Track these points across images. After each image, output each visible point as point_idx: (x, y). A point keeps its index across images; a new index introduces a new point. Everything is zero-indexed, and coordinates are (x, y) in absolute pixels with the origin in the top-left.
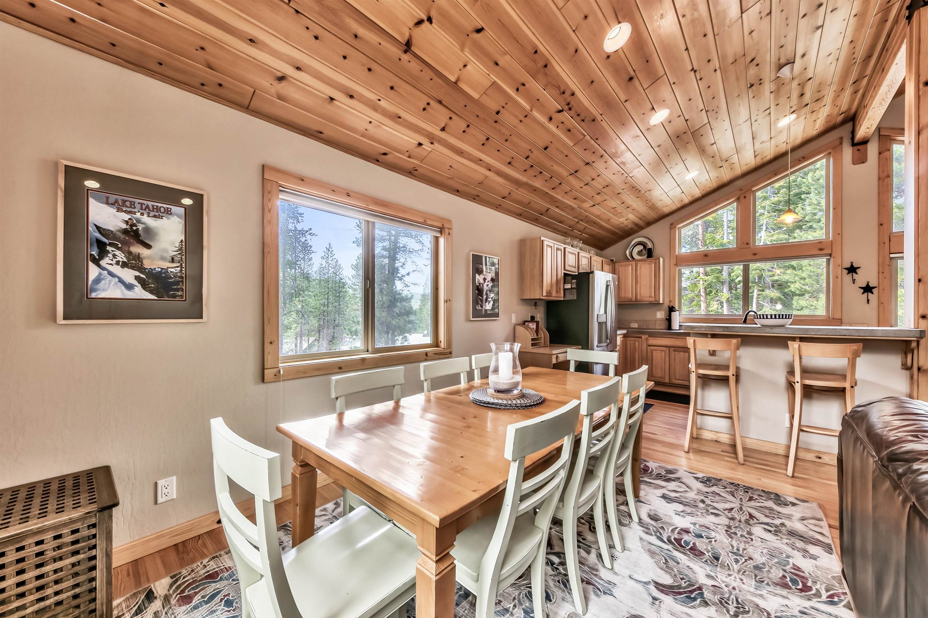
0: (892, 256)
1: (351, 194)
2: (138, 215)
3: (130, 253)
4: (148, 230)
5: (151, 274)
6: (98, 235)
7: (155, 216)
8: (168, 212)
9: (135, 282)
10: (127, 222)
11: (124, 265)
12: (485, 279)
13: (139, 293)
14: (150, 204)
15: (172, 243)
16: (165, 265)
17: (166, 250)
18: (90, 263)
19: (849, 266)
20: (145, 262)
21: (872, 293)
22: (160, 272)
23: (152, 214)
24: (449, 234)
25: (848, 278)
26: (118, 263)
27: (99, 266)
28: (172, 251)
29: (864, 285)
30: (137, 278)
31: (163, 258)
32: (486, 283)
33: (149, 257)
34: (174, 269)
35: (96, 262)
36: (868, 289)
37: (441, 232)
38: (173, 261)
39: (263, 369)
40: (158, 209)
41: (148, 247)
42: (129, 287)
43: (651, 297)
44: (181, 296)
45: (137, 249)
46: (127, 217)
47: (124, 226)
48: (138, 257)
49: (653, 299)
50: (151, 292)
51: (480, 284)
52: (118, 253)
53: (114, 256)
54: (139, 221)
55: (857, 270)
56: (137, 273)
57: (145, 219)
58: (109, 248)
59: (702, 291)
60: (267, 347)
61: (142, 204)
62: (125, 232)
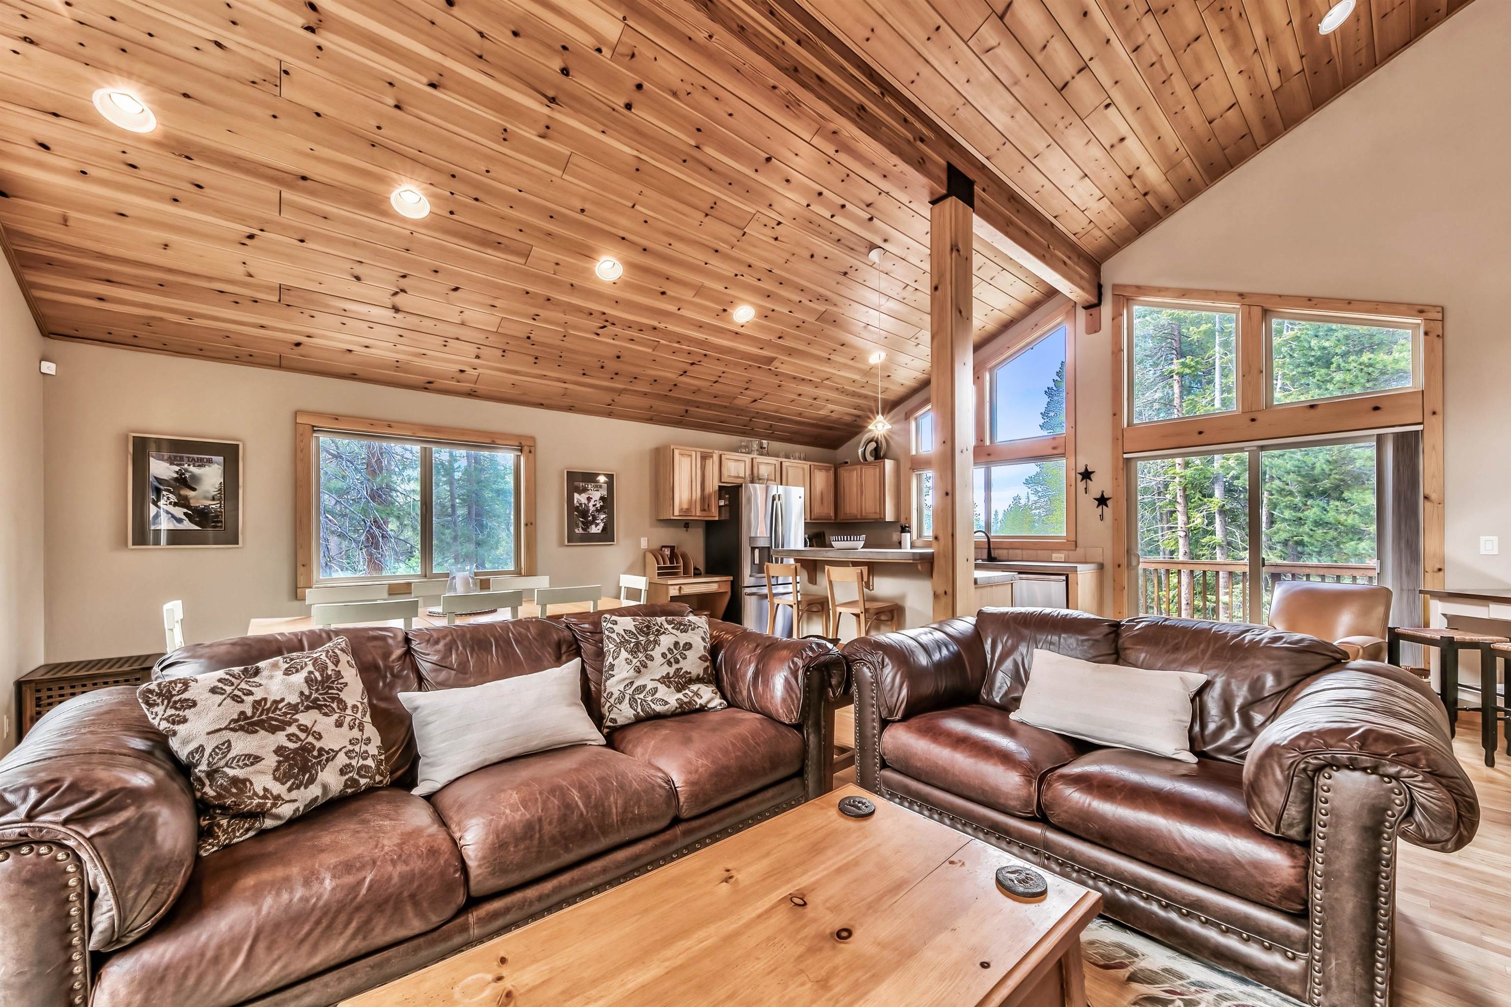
0: (1125, 456)
1: (392, 424)
2: (186, 466)
3: (180, 495)
4: (194, 477)
5: (196, 510)
6: (156, 484)
7: (199, 466)
8: (210, 461)
9: (184, 517)
10: (177, 472)
11: (175, 504)
12: (589, 499)
13: (187, 525)
14: (195, 456)
15: (213, 485)
16: (208, 503)
17: (208, 492)
18: (151, 505)
19: (1082, 470)
20: (191, 501)
21: (1107, 506)
22: (204, 509)
23: (197, 464)
24: (530, 452)
25: (1081, 485)
26: (170, 503)
27: (157, 506)
28: (213, 491)
29: (1099, 496)
30: (185, 514)
31: (206, 498)
32: (592, 503)
33: (194, 498)
34: (214, 505)
35: (155, 503)
36: (1102, 501)
37: (521, 451)
38: (213, 499)
39: (296, 588)
40: (202, 460)
41: (194, 489)
42: (180, 521)
43: (876, 513)
44: (221, 527)
45: (186, 492)
46: (177, 468)
47: (176, 475)
48: (186, 498)
49: (877, 516)
50: (196, 524)
51: (581, 504)
52: (171, 496)
53: (168, 498)
54: (186, 470)
55: (1092, 476)
56: (185, 510)
57: (192, 468)
58: (164, 493)
59: (1179, 493)
60: (301, 569)
61: (188, 458)
62: (176, 479)
